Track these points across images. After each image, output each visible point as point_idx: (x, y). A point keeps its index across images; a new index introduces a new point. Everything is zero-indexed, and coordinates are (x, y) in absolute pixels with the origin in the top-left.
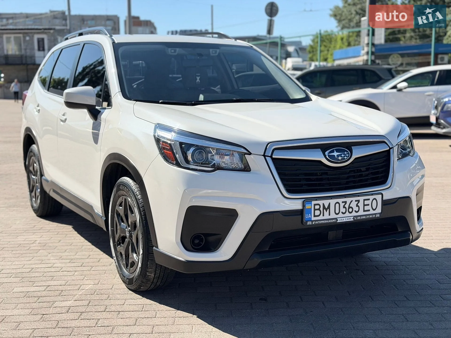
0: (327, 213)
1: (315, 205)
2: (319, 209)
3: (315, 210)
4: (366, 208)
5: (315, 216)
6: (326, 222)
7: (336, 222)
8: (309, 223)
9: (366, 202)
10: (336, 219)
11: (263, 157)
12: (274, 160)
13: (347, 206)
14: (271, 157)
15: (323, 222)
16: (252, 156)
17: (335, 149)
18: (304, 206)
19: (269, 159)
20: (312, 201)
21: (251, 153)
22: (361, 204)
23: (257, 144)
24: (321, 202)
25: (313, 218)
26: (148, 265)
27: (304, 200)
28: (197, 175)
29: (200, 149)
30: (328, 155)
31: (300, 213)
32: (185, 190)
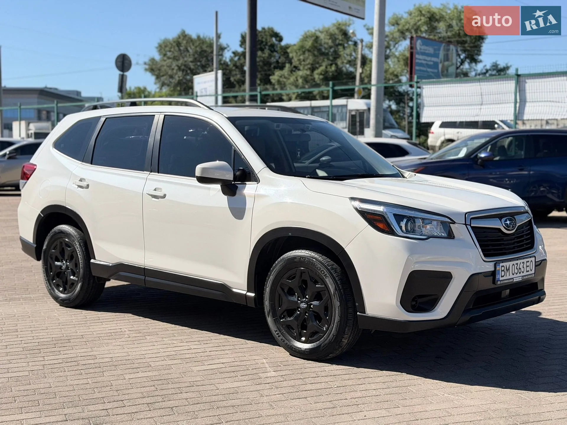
0: (508, 274)
1: (502, 266)
2: (504, 271)
3: (502, 271)
4: (528, 269)
5: (502, 277)
6: (508, 281)
7: (513, 282)
8: (499, 283)
9: (528, 264)
10: (513, 278)
11: (465, 225)
12: (472, 228)
13: (518, 267)
14: (470, 225)
15: (506, 281)
16: (456, 225)
17: (508, 218)
18: (495, 268)
19: (469, 227)
20: (500, 264)
21: (455, 222)
22: (525, 266)
23: (458, 214)
24: (504, 264)
25: (501, 279)
26: (345, 331)
27: (495, 262)
28: (417, 243)
29: (411, 219)
30: (505, 223)
31: (493, 274)
32: (409, 256)
